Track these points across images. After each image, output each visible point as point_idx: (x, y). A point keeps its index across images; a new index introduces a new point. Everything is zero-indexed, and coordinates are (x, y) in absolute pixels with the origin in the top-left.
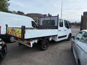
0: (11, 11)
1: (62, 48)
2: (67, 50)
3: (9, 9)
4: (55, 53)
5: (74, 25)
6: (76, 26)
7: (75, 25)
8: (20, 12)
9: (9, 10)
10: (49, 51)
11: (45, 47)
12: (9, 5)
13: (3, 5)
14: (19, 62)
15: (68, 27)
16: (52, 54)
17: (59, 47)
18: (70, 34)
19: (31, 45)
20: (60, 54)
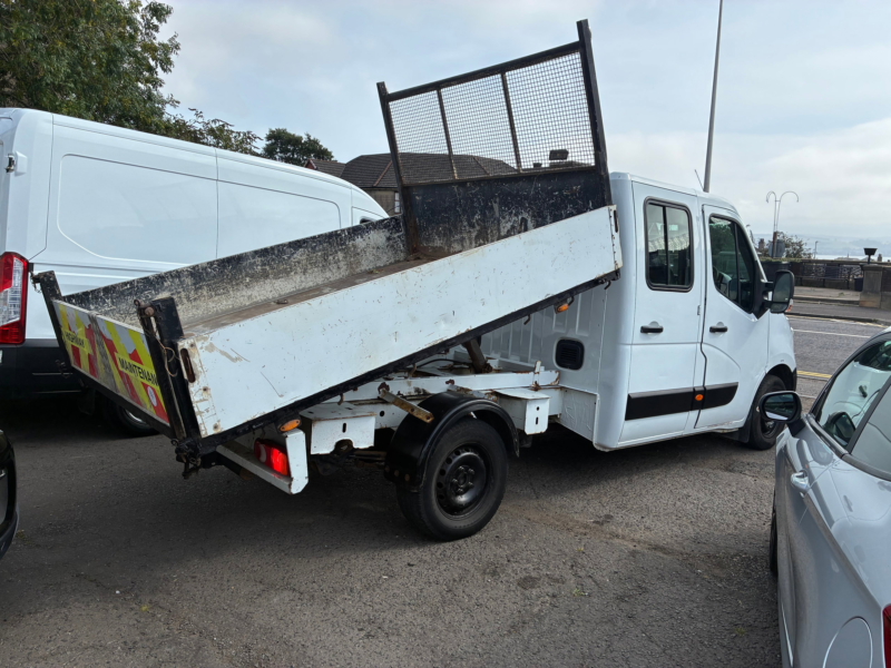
0: (188, 117)
1: (663, 530)
2: (717, 560)
3: (175, 103)
4: (561, 580)
5: (844, 286)
6: (874, 300)
7: (858, 286)
8: (295, 141)
9: (170, 113)
10: (504, 552)
11: (463, 499)
12: (166, 64)
13: (111, 62)
14: (130, 648)
15: (750, 298)
16: (527, 583)
17: (634, 518)
18: (781, 376)
19: (288, 475)
20: (621, 599)
